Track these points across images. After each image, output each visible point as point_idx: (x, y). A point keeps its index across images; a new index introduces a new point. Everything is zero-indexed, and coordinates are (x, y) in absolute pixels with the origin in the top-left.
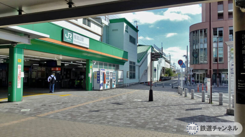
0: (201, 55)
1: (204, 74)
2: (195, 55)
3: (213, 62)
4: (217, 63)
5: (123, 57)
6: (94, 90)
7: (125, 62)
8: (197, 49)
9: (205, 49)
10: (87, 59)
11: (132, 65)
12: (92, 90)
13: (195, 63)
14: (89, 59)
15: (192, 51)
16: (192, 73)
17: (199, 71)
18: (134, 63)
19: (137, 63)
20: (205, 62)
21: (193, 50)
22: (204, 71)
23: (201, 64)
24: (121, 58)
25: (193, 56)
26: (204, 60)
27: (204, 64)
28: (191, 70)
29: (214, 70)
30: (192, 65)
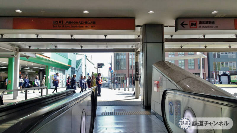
0: (122, 63)
1: (124, 77)
2: (118, 63)
3: (129, 69)
4: (131, 69)
5: (68, 64)
6: (51, 88)
7: (69, 68)
8: (119, 59)
9: (124, 59)
10: (47, 65)
11: (73, 70)
12: (50, 89)
13: (117, 69)
14: (48, 65)
15: (116, 61)
16: (116, 77)
17: (121, 75)
18: (74, 68)
19: (76, 69)
20: (125, 68)
21: (117, 59)
22: (124, 75)
23: (122, 70)
24: (67, 65)
25: (117, 64)
26: (124, 67)
27: (124, 70)
28: (115, 74)
29: (130, 74)
30: (115, 70)
